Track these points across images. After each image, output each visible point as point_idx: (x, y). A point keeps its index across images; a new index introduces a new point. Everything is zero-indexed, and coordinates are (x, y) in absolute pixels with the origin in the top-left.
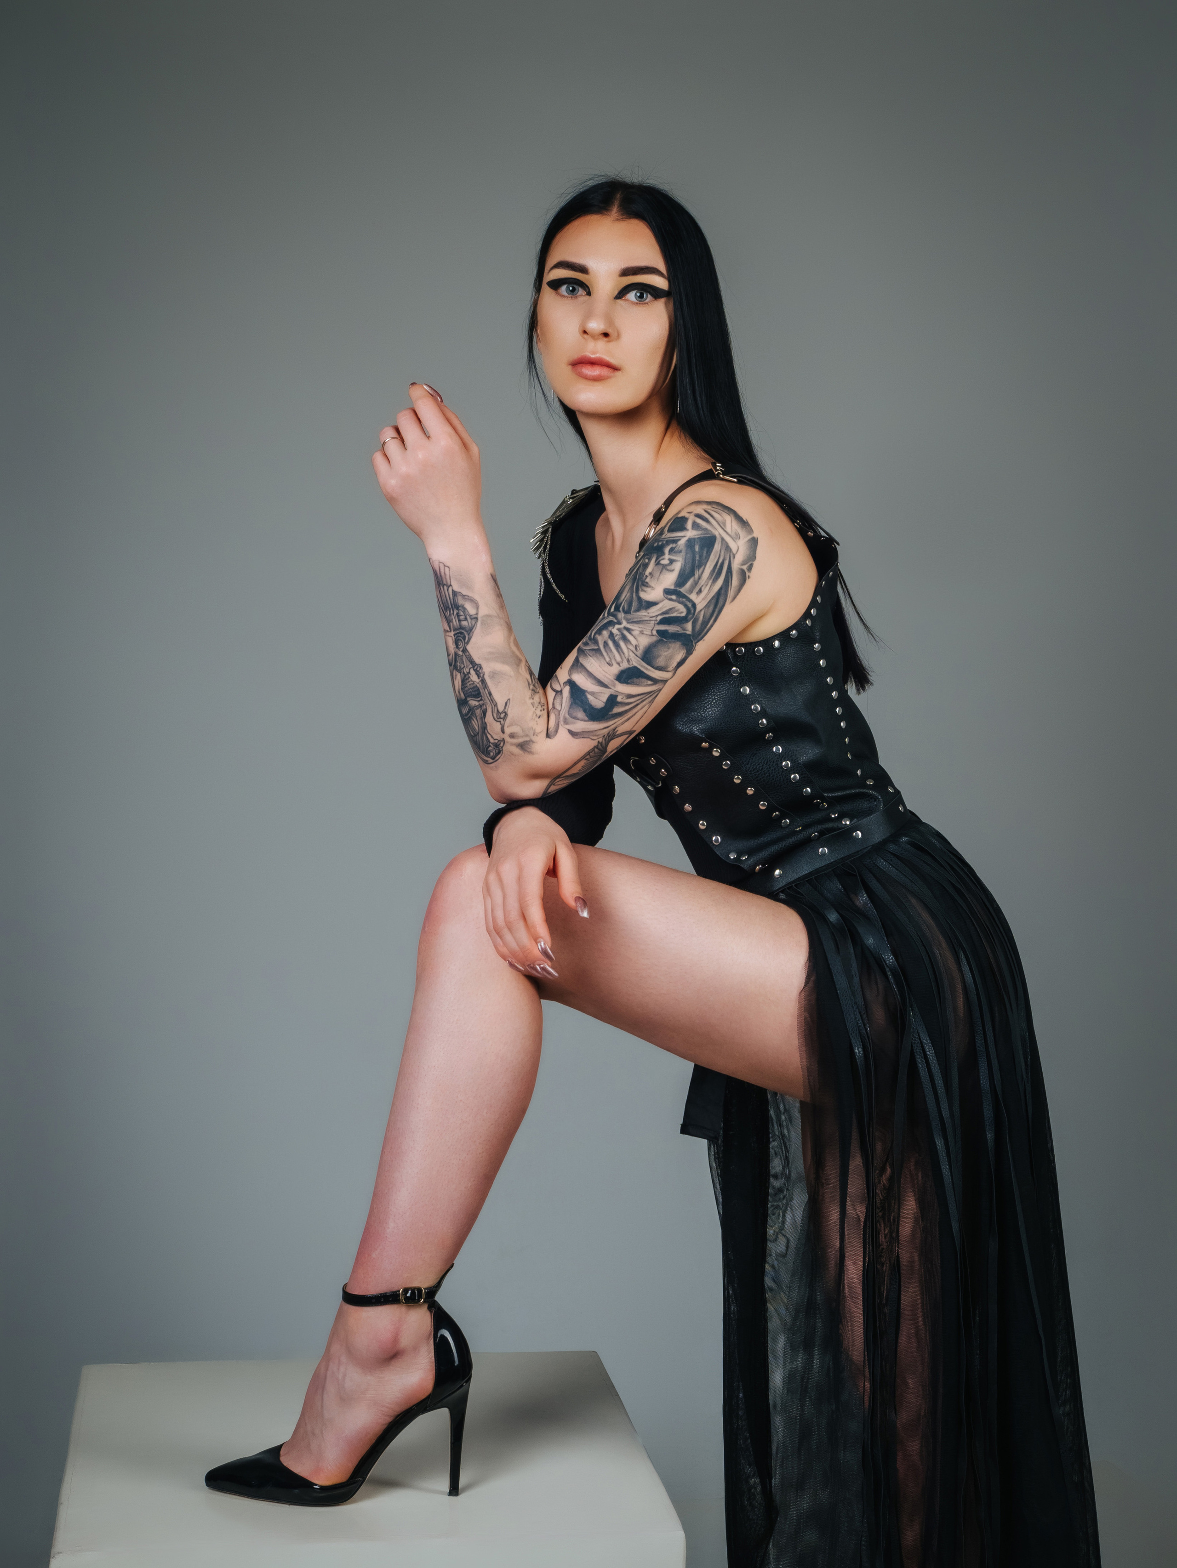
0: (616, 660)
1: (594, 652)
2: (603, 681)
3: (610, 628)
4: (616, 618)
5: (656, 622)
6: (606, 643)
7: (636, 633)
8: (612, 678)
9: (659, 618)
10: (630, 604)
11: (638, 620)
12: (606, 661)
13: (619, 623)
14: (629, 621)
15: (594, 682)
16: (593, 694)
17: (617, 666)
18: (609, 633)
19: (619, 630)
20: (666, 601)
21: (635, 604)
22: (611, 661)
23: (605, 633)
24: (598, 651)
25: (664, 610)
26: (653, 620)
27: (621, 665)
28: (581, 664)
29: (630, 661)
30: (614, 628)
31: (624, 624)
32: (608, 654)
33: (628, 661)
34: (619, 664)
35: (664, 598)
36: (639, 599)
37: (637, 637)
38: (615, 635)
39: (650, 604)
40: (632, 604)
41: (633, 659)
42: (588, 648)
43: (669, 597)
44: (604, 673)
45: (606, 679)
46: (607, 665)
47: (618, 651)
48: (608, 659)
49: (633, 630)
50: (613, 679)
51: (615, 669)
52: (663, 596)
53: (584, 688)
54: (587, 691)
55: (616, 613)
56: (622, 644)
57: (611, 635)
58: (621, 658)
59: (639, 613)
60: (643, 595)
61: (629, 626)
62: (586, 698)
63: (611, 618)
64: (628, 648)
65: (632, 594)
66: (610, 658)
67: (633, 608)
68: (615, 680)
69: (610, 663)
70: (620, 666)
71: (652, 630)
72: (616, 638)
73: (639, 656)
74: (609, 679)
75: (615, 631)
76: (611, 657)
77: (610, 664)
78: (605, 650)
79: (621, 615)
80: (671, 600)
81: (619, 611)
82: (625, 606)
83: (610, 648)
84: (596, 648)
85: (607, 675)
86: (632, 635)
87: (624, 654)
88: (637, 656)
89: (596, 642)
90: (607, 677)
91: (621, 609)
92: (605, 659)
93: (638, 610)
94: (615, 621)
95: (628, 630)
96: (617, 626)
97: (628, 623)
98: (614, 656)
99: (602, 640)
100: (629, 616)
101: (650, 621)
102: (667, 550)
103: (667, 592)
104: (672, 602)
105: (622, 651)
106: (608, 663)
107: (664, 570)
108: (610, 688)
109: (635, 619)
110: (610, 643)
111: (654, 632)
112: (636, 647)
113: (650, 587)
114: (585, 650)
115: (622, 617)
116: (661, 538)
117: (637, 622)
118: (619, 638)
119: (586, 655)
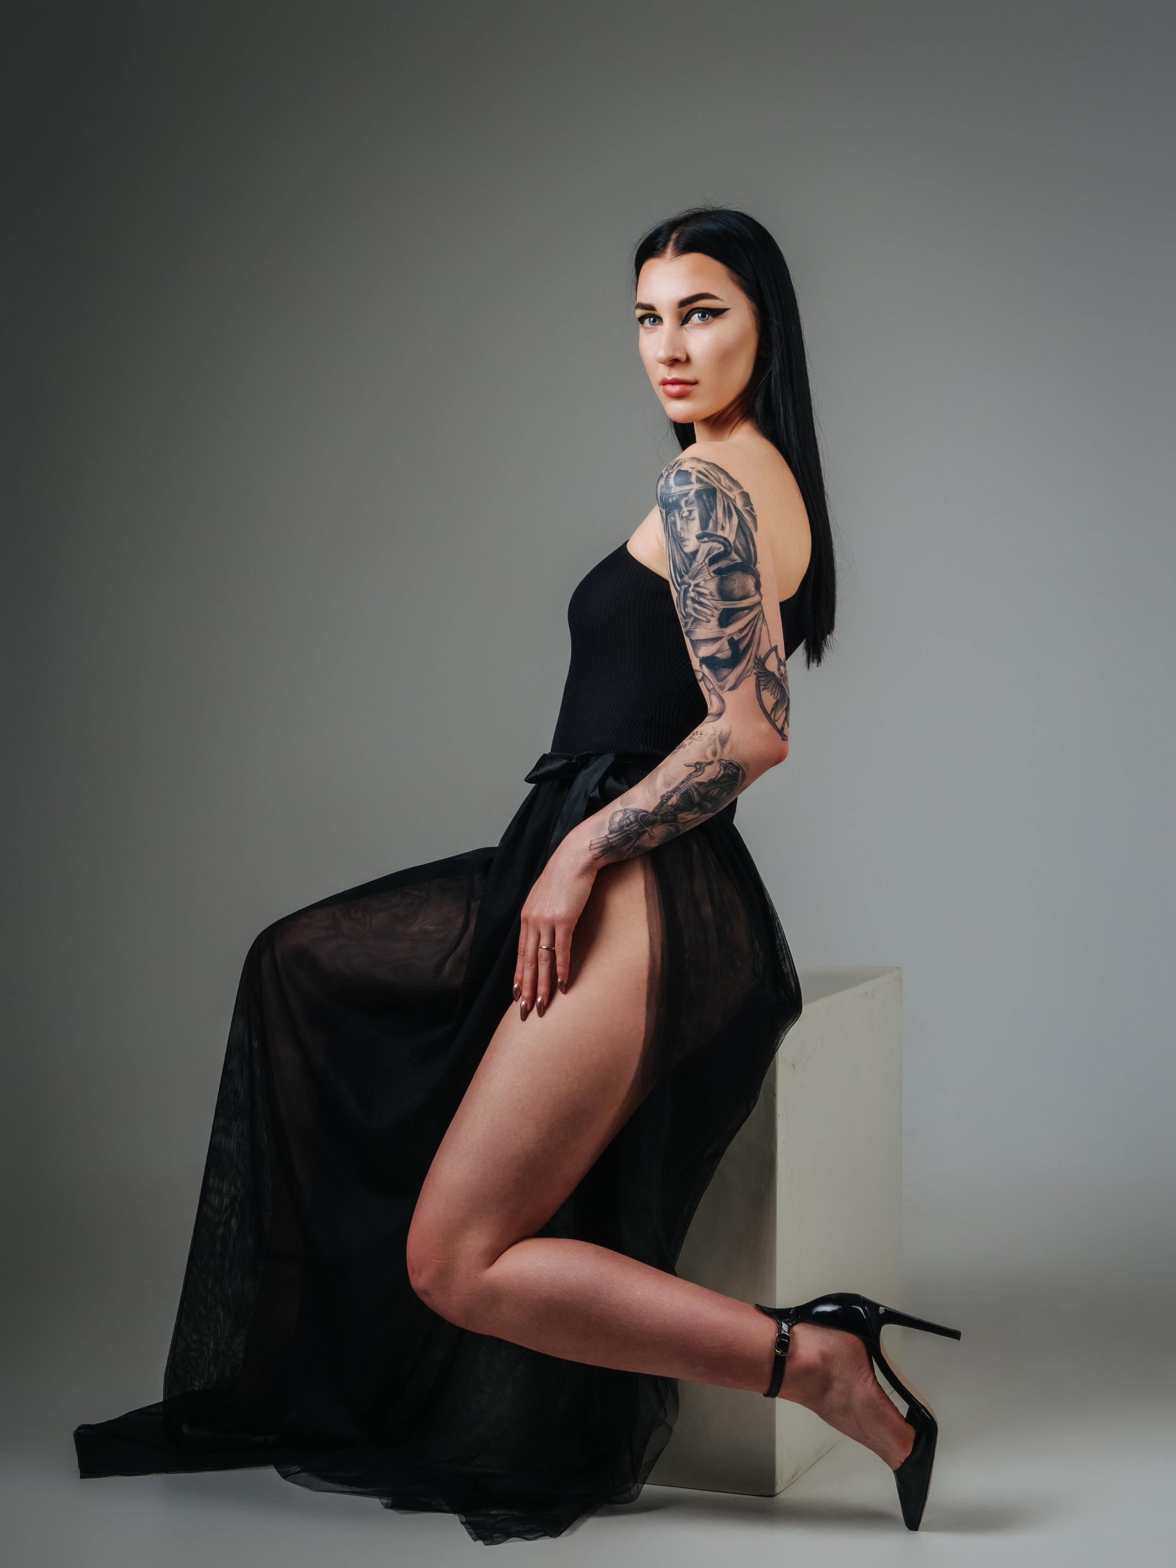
0: (708, 615)
2: (715, 637)
4: (686, 584)
5: (708, 566)
6: (695, 610)
7: (702, 584)
8: (718, 629)
9: (707, 561)
10: (682, 564)
13: (690, 586)
15: (711, 643)
16: (718, 651)
18: (690, 599)
19: (693, 591)
20: (703, 545)
21: (686, 561)
25: (706, 552)
26: (705, 566)
27: (714, 615)
28: (696, 640)
31: (693, 583)
32: (701, 615)
33: (716, 608)
34: (712, 616)
36: (686, 554)
38: (694, 598)
39: (696, 554)
41: (717, 605)
42: (689, 625)
43: (703, 540)
44: (710, 630)
45: (716, 634)
46: (708, 623)
47: (705, 607)
48: (704, 619)
49: (699, 583)
51: (714, 622)
52: (700, 543)
53: (711, 654)
54: (714, 654)
55: (682, 580)
56: (702, 600)
57: (693, 600)
58: (710, 610)
60: (686, 550)
62: (718, 658)
63: (683, 587)
64: (708, 600)
65: (680, 555)
66: (705, 616)
67: (687, 565)
68: (722, 630)
69: (708, 619)
70: (715, 617)
71: (709, 574)
72: (696, 599)
73: (718, 599)
74: (717, 631)
77: (709, 621)
80: (705, 542)
82: (683, 569)
83: (699, 610)
84: (693, 619)
86: (702, 587)
87: (709, 606)
88: (717, 600)
89: (689, 615)
90: (715, 631)
91: (682, 575)
92: (703, 621)
96: (691, 590)
98: (706, 613)
100: (690, 574)
101: (703, 568)
102: (683, 504)
103: (699, 537)
104: (707, 544)
105: (707, 605)
106: (707, 622)
107: (688, 521)
108: (724, 637)
109: (695, 573)
110: (697, 606)
111: (712, 574)
112: (711, 594)
113: (687, 539)
114: (689, 628)
115: (688, 579)
116: (672, 492)
117: (697, 575)
118: (698, 598)
119: (692, 631)
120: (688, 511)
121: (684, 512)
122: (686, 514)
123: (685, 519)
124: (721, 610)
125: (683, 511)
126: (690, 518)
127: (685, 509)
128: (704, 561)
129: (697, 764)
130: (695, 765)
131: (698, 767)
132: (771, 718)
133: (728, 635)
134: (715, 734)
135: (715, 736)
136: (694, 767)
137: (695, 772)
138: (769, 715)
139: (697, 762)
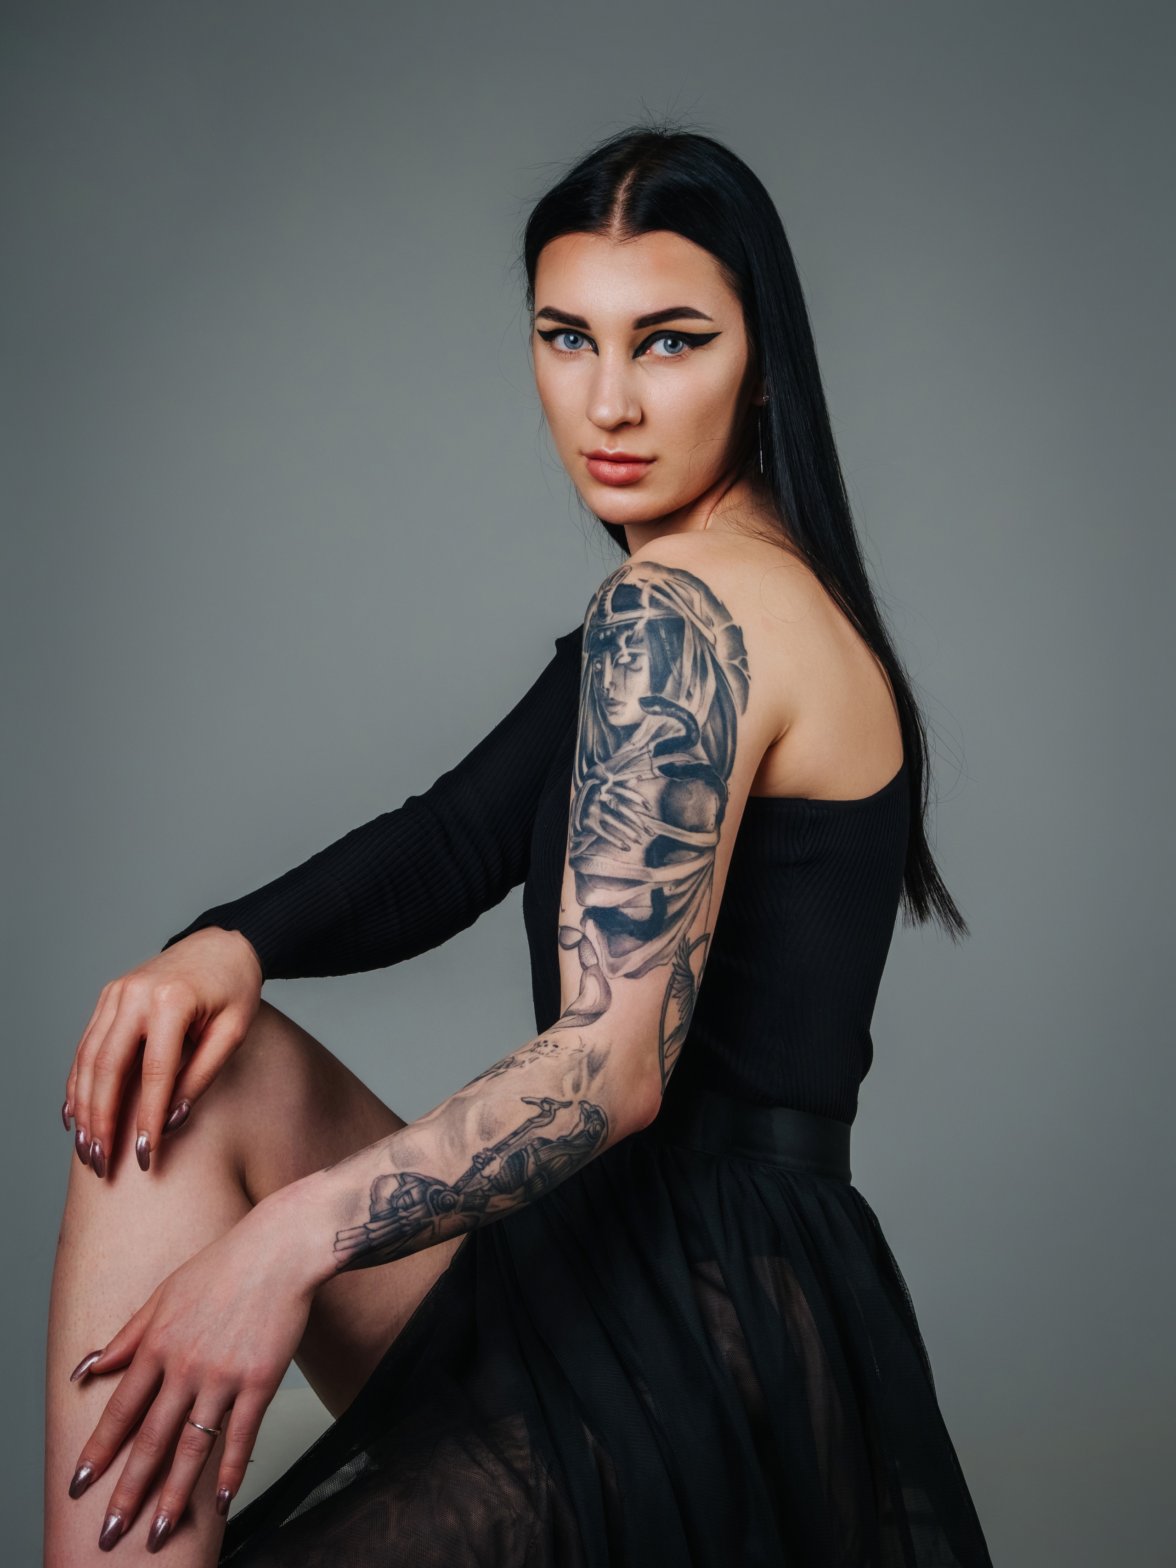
0: (629, 838)
1: (595, 846)
2: (630, 877)
3: (597, 798)
4: (597, 778)
5: (651, 754)
6: (604, 824)
7: (632, 783)
8: (640, 866)
9: (652, 746)
10: (604, 743)
11: (626, 761)
12: (618, 847)
13: (604, 781)
14: (613, 771)
15: (621, 887)
16: (628, 904)
17: (637, 845)
18: (599, 805)
19: (609, 792)
20: (650, 718)
21: (610, 740)
22: (625, 844)
23: (594, 809)
24: (600, 840)
25: (653, 731)
26: (644, 753)
27: (640, 841)
28: (589, 875)
29: (648, 829)
30: (601, 793)
31: (612, 778)
32: (614, 836)
33: (646, 830)
34: (636, 841)
35: (645, 713)
36: (612, 728)
37: (637, 789)
38: (608, 803)
39: (631, 729)
40: (607, 742)
41: (651, 825)
42: (583, 848)
43: (651, 709)
44: (626, 866)
45: (632, 873)
46: (624, 852)
47: (625, 824)
48: (619, 844)
49: (627, 781)
50: (642, 868)
51: (637, 853)
52: (641, 711)
53: (612, 906)
54: (619, 906)
55: (592, 770)
56: (624, 810)
57: (604, 806)
58: (634, 830)
59: (622, 751)
60: (614, 720)
61: (619, 778)
62: (623, 915)
63: (590, 782)
64: (636, 812)
65: (600, 727)
66: (621, 840)
67: (610, 747)
68: (646, 869)
69: (625, 846)
70: (641, 844)
71: (652, 770)
72: (612, 807)
73: (656, 817)
74: (637, 870)
75: (605, 797)
76: (622, 838)
77: (626, 849)
78: (609, 833)
79: (601, 768)
80: (655, 713)
82: (599, 750)
83: (612, 826)
84: (594, 838)
85: (631, 866)
86: (630, 789)
87: (634, 823)
88: (653, 818)
89: (588, 831)
90: (634, 870)
91: (596, 760)
92: (615, 845)
93: (618, 747)
94: (597, 782)
95: (621, 784)
96: (604, 788)
97: (615, 774)
98: (624, 833)
99: (596, 822)
100: (612, 763)
101: (642, 758)
102: (622, 642)
103: (645, 702)
104: (657, 717)
105: (631, 821)
106: (622, 849)
107: (629, 672)
108: (647, 882)
109: (622, 764)
110: (609, 819)
111: (657, 772)
112: (645, 805)
113: (619, 703)
114: (582, 853)
115: (604, 770)
116: (606, 623)
117: (626, 766)
118: (617, 805)
119: (587, 859)
120: (630, 654)
121: (622, 656)
122: (626, 659)
123: (623, 667)
124: (655, 837)
125: (620, 653)
126: (633, 666)
127: (625, 651)
128: (647, 744)
129: (545, 1100)
130: (542, 1102)
131: (547, 1107)
132: (663, 1050)
133: (654, 883)
134: (582, 1051)
135: (580, 1053)
136: (539, 1106)
137: (539, 1116)
138: (663, 1044)
139: (546, 1098)
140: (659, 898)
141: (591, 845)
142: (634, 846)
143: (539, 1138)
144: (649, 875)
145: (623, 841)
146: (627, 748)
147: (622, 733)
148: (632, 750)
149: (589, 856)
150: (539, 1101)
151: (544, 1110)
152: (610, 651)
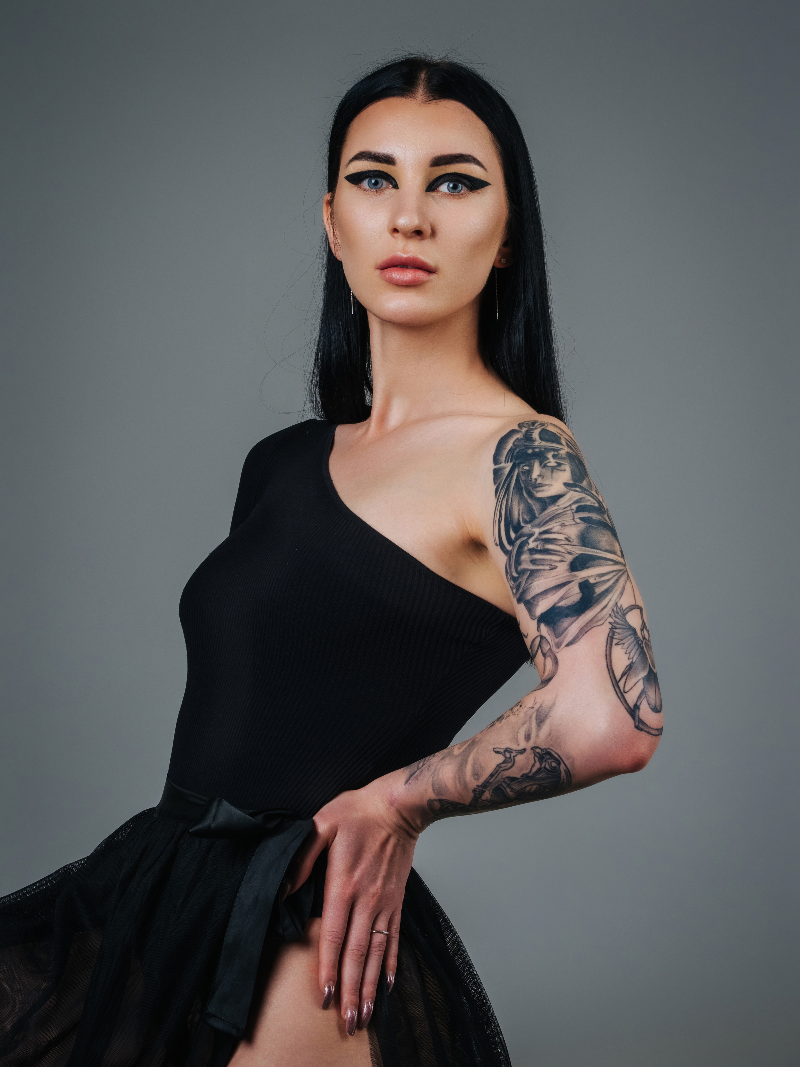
0: (554, 560)
1: (531, 578)
2: (562, 584)
3: (526, 548)
4: (524, 536)
5: (574, 511)
6: (533, 562)
7: (556, 529)
8: (565, 573)
9: (574, 506)
10: (530, 511)
11: (549, 516)
12: (547, 570)
13: (531, 535)
14: (539, 526)
15: (554, 592)
16: (561, 599)
18: (528, 551)
19: (535, 541)
20: (571, 492)
21: (537, 507)
22: (552, 566)
23: (525, 556)
24: (533, 572)
25: (574, 499)
26: (568, 510)
28: (532, 598)
30: (529, 544)
31: (537, 531)
32: (543, 565)
33: (569, 553)
34: (562, 562)
35: (568, 490)
36: (539, 499)
37: (560, 532)
38: (535, 548)
40: (533, 509)
41: (572, 549)
42: (523, 582)
43: (573, 489)
44: (555, 578)
46: (552, 571)
47: (551, 554)
48: (548, 568)
50: (568, 574)
51: (563, 568)
52: (565, 489)
53: (552, 606)
54: (555, 604)
55: (520, 533)
56: (549, 545)
57: (533, 551)
58: (557, 553)
59: (547, 512)
60: (542, 496)
61: (543, 529)
62: (560, 608)
63: (518, 541)
64: (560, 545)
65: (526, 502)
66: (548, 565)
67: (537, 514)
68: (572, 573)
69: (552, 567)
70: (565, 561)
71: (573, 519)
72: (539, 548)
73: (576, 544)
74: (564, 576)
75: (532, 544)
76: (549, 563)
77: (554, 568)
78: (538, 565)
79: (527, 529)
80: (576, 491)
81: (523, 527)
82: (527, 519)
83: (540, 559)
84: (528, 573)
85: (559, 576)
86: (552, 531)
87: (559, 551)
88: (574, 545)
89: (523, 571)
90: (562, 578)
91: (522, 525)
92: (544, 570)
93: (543, 511)
94: (525, 538)
95: (546, 532)
96: (531, 541)
97: (540, 527)
98: (551, 560)
99: (527, 563)
100: (537, 522)
101: (564, 513)
102: (549, 456)
103: (568, 485)
104: (578, 493)
105: (555, 549)
106: (550, 570)
107: (555, 470)
108: (573, 581)
109: (547, 519)
110: (538, 556)
111: (578, 520)
112: (567, 539)
114: (523, 588)
115: (530, 528)
116: (534, 445)
117: (551, 520)
118: (543, 546)
119: (528, 589)
120: (557, 463)
121: (549, 462)
122: (552, 464)
123: (551, 468)
124: (577, 555)
126: (558, 468)
127: (552, 460)
128: (570, 506)
129: (507, 750)
130: (505, 751)
131: (508, 755)
132: (619, 687)
133: (580, 579)
134: (534, 708)
135: (533, 709)
136: (503, 755)
137: (504, 762)
138: (617, 683)
139: (507, 748)
140: (585, 586)
141: (528, 579)
142: (559, 565)
143: (508, 778)
144: (575, 576)
145: (551, 565)
146: (552, 509)
147: (547, 501)
148: (556, 510)
149: (528, 587)
150: (502, 751)
151: (506, 758)
152: (538, 459)
